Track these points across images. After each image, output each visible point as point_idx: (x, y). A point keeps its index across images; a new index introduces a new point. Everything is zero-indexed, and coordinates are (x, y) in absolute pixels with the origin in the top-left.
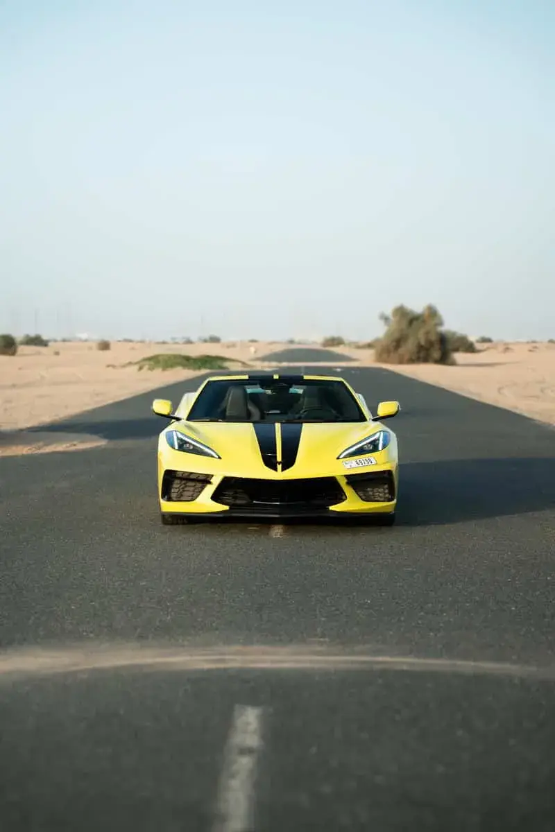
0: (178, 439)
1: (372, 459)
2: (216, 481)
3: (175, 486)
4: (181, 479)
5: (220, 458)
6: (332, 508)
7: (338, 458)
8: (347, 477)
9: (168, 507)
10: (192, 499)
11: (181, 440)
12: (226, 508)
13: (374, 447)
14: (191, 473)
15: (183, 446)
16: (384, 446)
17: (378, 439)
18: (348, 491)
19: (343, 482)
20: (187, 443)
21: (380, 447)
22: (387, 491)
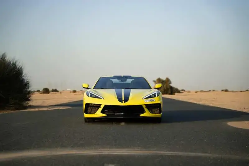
0: (90, 93)
1: (154, 99)
2: (102, 107)
3: (89, 109)
4: (91, 106)
5: (104, 99)
6: (140, 115)
7: (143, 99)
8: (146, 105)
9: (86, 116)
10: (95, 113)
11: (91, 94)
12: (106, 115)
13: (154, 96)
14: (94, 104)
15: (92, 96)
16: (158, 96)
17: (156, 93)
18: (146, 110)
19: (144, 107)
20: (93, 94)
21: (156, 96)
22: (159, 110)
